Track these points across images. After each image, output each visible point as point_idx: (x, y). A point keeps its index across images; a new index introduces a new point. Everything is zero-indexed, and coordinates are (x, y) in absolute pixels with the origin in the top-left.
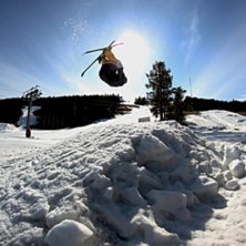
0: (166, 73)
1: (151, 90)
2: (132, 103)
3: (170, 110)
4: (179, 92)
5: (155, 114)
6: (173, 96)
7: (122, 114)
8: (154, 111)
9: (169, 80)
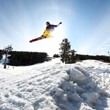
0: (68, 44)
1: (61, 51)
2: (52, 56)
3: (69, 60)
4: (73, 52)
5: (63, 62)
6: (71, 54)
7: (47, 61)
8: (62, 60)
9: (69, 47)
